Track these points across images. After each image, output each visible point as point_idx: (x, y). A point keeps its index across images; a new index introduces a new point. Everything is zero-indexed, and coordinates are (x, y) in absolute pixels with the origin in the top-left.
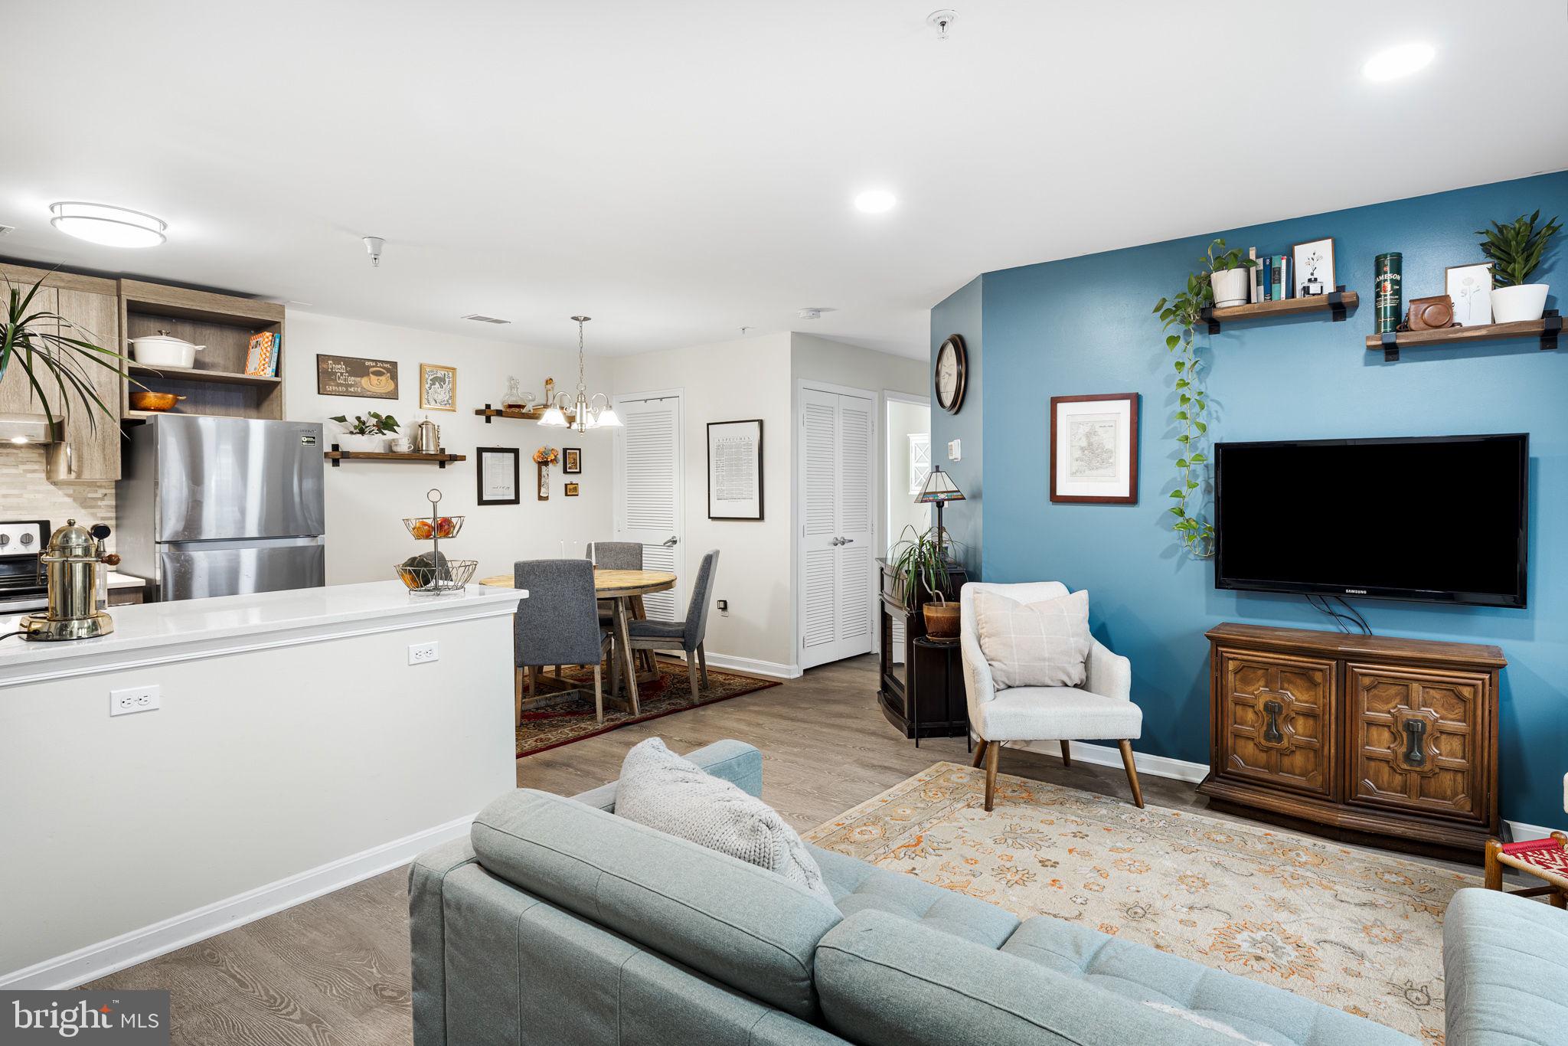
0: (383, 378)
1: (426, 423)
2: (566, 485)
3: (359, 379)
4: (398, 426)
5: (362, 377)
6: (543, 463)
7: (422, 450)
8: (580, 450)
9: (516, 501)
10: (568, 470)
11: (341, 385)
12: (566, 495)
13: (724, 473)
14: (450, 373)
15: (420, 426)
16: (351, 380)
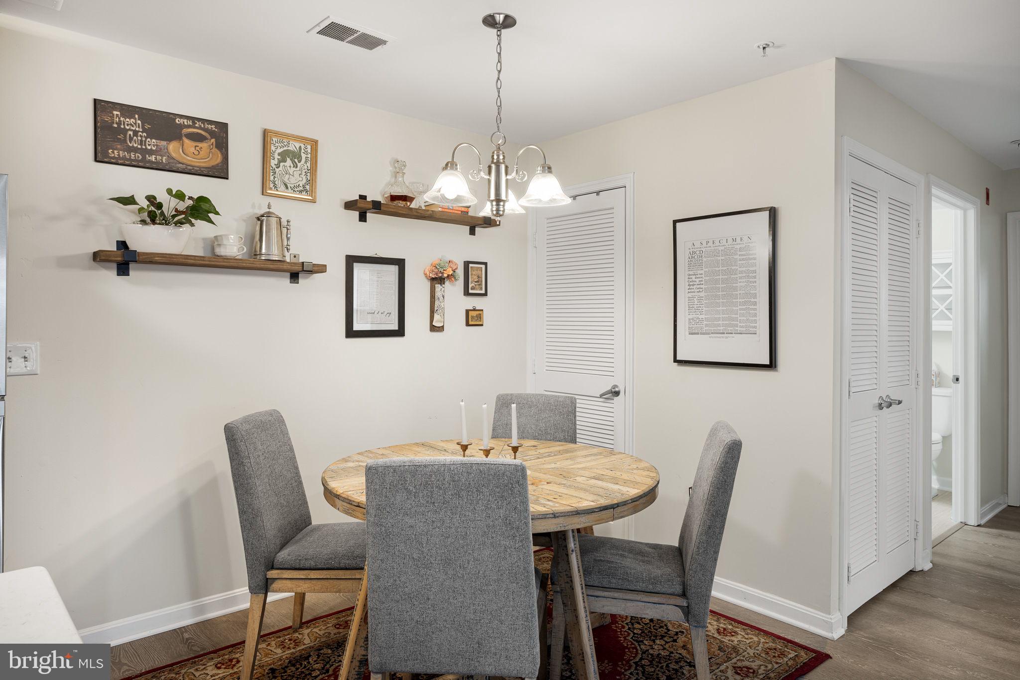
0: (204, 145)
1: (269, 215)
2: (467, 311)
3: (164, 143)
4: (217, 213)
5: (170, 139)
6: (437, 280)
7: (261, 254)
8: (486, 264)
9: (400, 332)
10: (471, 291)
11: (135, 150)
12: (468, 324)
13: (702, 294)
14: (309, 147)
15: (258, 219)
16: (152, 144)
